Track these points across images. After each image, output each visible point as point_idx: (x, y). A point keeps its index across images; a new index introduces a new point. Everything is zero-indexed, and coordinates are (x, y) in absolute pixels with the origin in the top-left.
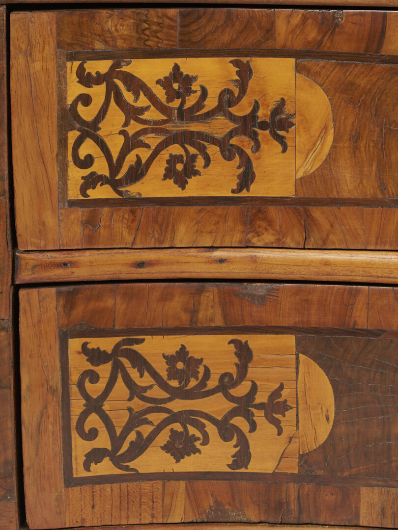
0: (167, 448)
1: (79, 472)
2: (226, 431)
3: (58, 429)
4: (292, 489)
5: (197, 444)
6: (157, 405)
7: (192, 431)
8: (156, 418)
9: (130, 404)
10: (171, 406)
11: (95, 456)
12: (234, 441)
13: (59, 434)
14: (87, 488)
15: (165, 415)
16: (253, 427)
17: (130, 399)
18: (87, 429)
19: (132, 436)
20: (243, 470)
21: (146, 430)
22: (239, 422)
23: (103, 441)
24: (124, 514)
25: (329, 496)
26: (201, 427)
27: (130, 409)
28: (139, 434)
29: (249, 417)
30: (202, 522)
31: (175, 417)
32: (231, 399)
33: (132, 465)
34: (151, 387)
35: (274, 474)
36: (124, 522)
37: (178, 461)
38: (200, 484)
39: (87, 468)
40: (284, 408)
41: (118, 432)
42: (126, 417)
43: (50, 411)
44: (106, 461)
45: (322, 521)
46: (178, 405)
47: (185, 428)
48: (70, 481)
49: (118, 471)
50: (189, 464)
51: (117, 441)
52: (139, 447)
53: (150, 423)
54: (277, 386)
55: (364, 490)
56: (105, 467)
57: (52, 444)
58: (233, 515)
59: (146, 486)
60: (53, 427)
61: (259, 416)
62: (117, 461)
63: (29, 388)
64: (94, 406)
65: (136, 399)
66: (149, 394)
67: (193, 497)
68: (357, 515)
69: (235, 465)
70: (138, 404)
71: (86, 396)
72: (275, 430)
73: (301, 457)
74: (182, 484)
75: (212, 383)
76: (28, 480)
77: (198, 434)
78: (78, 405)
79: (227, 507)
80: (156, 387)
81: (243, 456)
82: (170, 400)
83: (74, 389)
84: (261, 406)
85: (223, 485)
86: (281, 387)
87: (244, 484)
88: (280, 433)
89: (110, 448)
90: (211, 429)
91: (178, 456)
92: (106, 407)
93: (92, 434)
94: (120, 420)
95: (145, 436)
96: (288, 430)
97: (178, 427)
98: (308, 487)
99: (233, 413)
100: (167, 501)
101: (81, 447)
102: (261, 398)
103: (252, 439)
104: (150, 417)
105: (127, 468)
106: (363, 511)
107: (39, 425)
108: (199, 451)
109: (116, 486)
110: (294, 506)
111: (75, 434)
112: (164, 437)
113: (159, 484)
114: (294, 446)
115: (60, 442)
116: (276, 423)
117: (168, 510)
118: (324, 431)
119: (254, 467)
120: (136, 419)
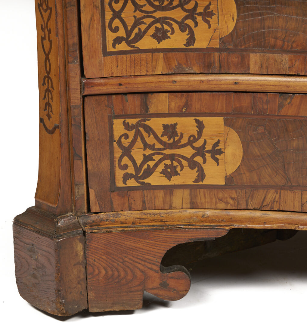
0: (153, 36)
1: (110, 49)
2: (183, 27)
3: (99, 26)
4: (216, 55)
5: (169, 34)
6: (148, 15)
7: (166, 27)
8: (148, 21)
9: (135, 14)
10: (154, 14)
11: (118, 41)
12: (187, 32)
13: (100, 29)
14: (114, 57)
15: (152, 20)
16: (196, 24)
17: (135, 11)
18: (113, 27)
19: (136, 31)
20: (191, 47)
21: (143, 27)
22: (189, 22)
23: (122, 33)
24: (132, 70)
25: (234, 58)
26: (170, 25)
27: (135, 17)
28: (139, 29)
29: (194, 19)
30: (172, 74)
31: (157, 21)
32: (185, 10)
33: (136, 45)
34: (145, 5)
35: (207, 49)
36: (133, 74)
37: (159, 43)
38: (170, 54)
39: (114, 46)
40: (211, 14)
41: (129, 28)
42: (133, 21)
43: (95, 18)
44: (124, 43)
45: (231, 72)
46: (158, 14)
47: (162, 26)
48: (106, 53)
49: (129, 48)
50: (165, 44)
51: (129, 33)
52: (140, 36)
53: (145, 23)
54: (208, 3)
55: (252, 55)
56: (123, 46)
57: (96, 35)
58: (187, 70)
59: (143, 55)
60: (97, 25)
61: (199, 19)
62: (129, 43)
63: (84, 6)
64: (117, 15)
65: (138, 11)
66: (144, 9)
67: (167, 60)
68: (249, 68)
69: (188, 44)
70: (139, 14)
71: (113, 10)
72: (207, 26)
73: (220, 39)
74: (161, 55)
76: (85, 53)
77: (169, 29)
78: (109, 15)
79: (184, 66)
80: (148, 5)
81: (191, 40)
82: (154, 11)
83: (107, 7)
84: (200, 14)
85: (182, 54)
86: (210, 4)
87: (192, 54)
88: (210, 27)
89: (125, 36)
90: (175, 26)
91: (159, 40)
92: (123, 15)
93: (116, 29)
94: (130, 23)
95: (143, 30)
96: (214, 25)
97: (159, 25)
98: (224, 54)
99: (186, 18)
100: (154, 63)
101: (111, 36)
103: (196, 31)
104: (145, 20)
105: (134, 47)
106: (252, 66)
107: (90, 25)
108: (169, 37)
109: (128, 56)
110: (217, 65)
111: (107, 30)
112: (152, 31)
113: (150, 55)
114: (217, 34)
115: (100, 34)
116: (208, 22)
117: (154, 68)
118: (231, 26)
119: (197, 45)
120: (138, 22)
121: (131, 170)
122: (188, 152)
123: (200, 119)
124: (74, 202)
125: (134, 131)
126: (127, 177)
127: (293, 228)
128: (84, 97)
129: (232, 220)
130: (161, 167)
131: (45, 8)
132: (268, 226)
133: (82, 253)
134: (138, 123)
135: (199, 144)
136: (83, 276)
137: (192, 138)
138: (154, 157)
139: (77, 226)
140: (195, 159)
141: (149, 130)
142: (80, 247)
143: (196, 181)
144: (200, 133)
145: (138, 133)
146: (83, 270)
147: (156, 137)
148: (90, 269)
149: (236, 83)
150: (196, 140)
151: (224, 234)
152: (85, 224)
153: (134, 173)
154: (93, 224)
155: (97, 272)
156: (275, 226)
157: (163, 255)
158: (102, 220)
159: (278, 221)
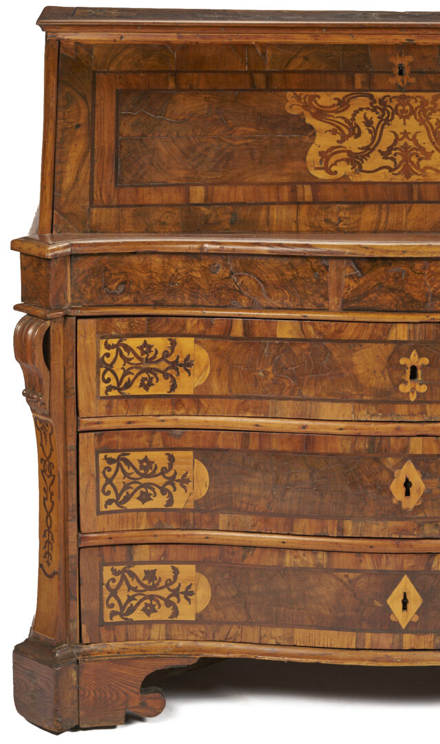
0: (139, 498)
1: (103, 509)
2: (164, 491)
3: (94, 491)
4: (191, 515)
5: (152, 497)
6: (135, 481)
7: (149, 491)
8: (135, 486)
9: (124, 480)
10: (140, 481)
11: (109, 502)
12: (167, 495)
13: (95, 493)
14: (106, 516)
15: (138, 485)
16: (175, 489)
17: (124, 478)
18: (106, 491)
19: (125, 494)
20: (170, 507)
21: (130, 491)
22: (169, 487)
23: (113, 496)
24: (121, 526)
25: (206, 518)
26: (153, 490)
27: (124, 482)
28: (127, 493)
29: (173, 485)
30: (153, 529)
31: (142, 486)
32: (166, 478)
33: (124, 505)
34: (133, 473)
35: (184, 509)
36: (121, 529)
37: (143, 504)
38: (152, 514)
39: (106, 507)
40: (188, 481)
41: (119, 492)
42: (122, 486)
43: (91, 484)
44: (114, 504)
45: (203, 528)
46: (143, 481)
47: (147, 490)
48: (99, 513)
49: (119, 508)
50: (148, 505)
51: (118, 496)
52: (128, 498)
53: (132, 488)
54: (185, 472)
55: (221, 515)
56: (113, 507)
57: (91, 497)
58: (166, 526)
59: (130, 514)
60: (92, 490)
61: (177, 485)
62: (118, 504)
63: (83, 475)
64: (109, 481)
65: (126, 478)
66: (132, 476)
67: (149, 518)
68: (218, 526)
69: (167, 505)
70: (127, 480)
71: (106, 477)
72: (184, 491)
73: (195, 502)
74: (145, 513)
75: (158, 471)
76: (82, 512)
77: (152, 492)
78: (102, 481)
79: (164, 523)
80: (135, 473)
81: (170, 502)
82: (140, 478)
83: (101, 475)
84: (178, 481)
85: (162, 514)
86: (187, 473)
87: (170, 513)
88: (186, 491)
89: (115, 499)
90: (157, 490)
91: (144, 502)
92: (114, 482)
93: (108, 493)
94: (120, 487)
95: (130, 493)
96: (189, 491)
97: (143, 490)
98: (197, 514)
99: (167, 484)
100: (139, 520)
101: (103, 498)
102: (178, 477)
103: (174, 494)
104: (132, 486)
105: (122, 507)
106: (221, 524)
107: (87, 490)
108: (152, 499)
109: (118, 515)
110: (191, 522)
111: (101, 493)
112: (138, 494)
113: (136, 513)
114: (192, 497)
115: (95, 497)
116: (185, 488)
117: (139, 524)
118: (204, 491)
119: (175, 506)
120: (126, 487)
121: (117, 608)
122: (165, 593)
123: (176, 566)
124: (68, 635)
125: (120, 576)
126: (113, 614)
127: (253, 657)
128: (79, 549)
129: (201, 650)
130: (142, 605)
131: (49, 474)
132: (231, 656)
133: (75, 679)
134: (123, 569)
135: (174, 586)
136: (75, 698)
137: (168, 582)
138: (136, 597)
139: (71, 656)
140: (171, 599)
141: (133, 575)
142: (74, 674)
143: (171, 617)
144: (175, 578)
145: (123, 578)
146: (76, 693)
147: (138, 581)
148: (81, 692)
149: (207, 538)
150: (172, 583)
151: (195, 662)
152: (78, 654)
153: (119, 611)
154: (85, 654)
155: (87, 694)
156: (238, 656)
157: (143, 680)
158: (92, 650)
159: (240, 651)
